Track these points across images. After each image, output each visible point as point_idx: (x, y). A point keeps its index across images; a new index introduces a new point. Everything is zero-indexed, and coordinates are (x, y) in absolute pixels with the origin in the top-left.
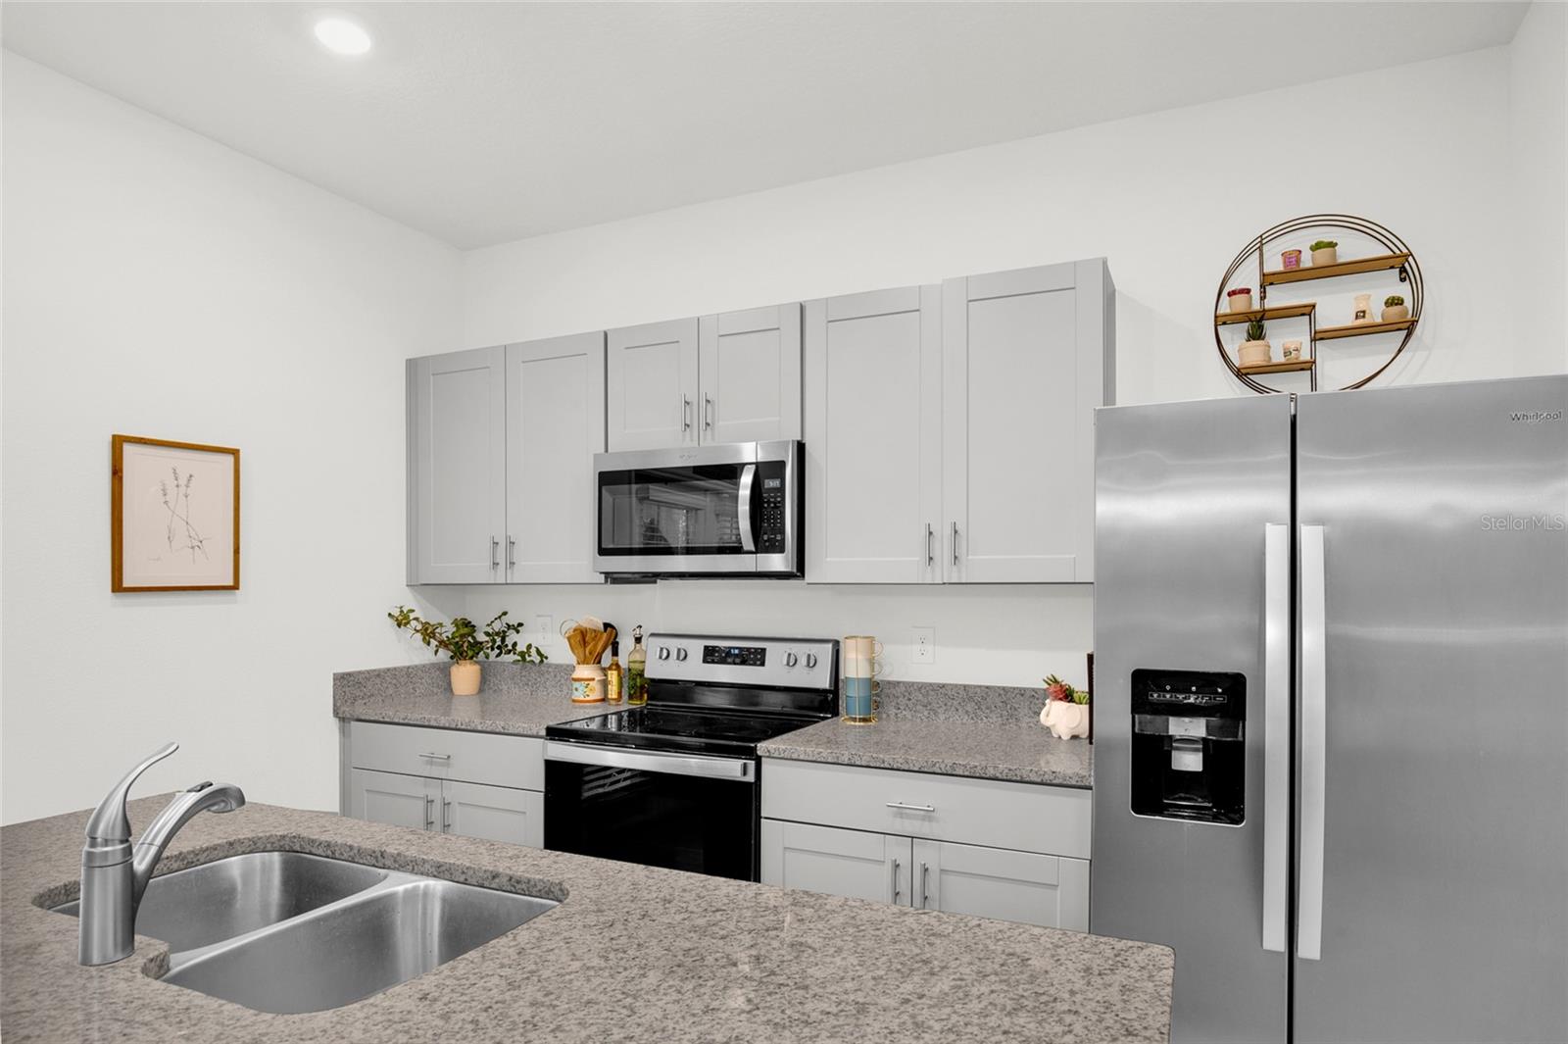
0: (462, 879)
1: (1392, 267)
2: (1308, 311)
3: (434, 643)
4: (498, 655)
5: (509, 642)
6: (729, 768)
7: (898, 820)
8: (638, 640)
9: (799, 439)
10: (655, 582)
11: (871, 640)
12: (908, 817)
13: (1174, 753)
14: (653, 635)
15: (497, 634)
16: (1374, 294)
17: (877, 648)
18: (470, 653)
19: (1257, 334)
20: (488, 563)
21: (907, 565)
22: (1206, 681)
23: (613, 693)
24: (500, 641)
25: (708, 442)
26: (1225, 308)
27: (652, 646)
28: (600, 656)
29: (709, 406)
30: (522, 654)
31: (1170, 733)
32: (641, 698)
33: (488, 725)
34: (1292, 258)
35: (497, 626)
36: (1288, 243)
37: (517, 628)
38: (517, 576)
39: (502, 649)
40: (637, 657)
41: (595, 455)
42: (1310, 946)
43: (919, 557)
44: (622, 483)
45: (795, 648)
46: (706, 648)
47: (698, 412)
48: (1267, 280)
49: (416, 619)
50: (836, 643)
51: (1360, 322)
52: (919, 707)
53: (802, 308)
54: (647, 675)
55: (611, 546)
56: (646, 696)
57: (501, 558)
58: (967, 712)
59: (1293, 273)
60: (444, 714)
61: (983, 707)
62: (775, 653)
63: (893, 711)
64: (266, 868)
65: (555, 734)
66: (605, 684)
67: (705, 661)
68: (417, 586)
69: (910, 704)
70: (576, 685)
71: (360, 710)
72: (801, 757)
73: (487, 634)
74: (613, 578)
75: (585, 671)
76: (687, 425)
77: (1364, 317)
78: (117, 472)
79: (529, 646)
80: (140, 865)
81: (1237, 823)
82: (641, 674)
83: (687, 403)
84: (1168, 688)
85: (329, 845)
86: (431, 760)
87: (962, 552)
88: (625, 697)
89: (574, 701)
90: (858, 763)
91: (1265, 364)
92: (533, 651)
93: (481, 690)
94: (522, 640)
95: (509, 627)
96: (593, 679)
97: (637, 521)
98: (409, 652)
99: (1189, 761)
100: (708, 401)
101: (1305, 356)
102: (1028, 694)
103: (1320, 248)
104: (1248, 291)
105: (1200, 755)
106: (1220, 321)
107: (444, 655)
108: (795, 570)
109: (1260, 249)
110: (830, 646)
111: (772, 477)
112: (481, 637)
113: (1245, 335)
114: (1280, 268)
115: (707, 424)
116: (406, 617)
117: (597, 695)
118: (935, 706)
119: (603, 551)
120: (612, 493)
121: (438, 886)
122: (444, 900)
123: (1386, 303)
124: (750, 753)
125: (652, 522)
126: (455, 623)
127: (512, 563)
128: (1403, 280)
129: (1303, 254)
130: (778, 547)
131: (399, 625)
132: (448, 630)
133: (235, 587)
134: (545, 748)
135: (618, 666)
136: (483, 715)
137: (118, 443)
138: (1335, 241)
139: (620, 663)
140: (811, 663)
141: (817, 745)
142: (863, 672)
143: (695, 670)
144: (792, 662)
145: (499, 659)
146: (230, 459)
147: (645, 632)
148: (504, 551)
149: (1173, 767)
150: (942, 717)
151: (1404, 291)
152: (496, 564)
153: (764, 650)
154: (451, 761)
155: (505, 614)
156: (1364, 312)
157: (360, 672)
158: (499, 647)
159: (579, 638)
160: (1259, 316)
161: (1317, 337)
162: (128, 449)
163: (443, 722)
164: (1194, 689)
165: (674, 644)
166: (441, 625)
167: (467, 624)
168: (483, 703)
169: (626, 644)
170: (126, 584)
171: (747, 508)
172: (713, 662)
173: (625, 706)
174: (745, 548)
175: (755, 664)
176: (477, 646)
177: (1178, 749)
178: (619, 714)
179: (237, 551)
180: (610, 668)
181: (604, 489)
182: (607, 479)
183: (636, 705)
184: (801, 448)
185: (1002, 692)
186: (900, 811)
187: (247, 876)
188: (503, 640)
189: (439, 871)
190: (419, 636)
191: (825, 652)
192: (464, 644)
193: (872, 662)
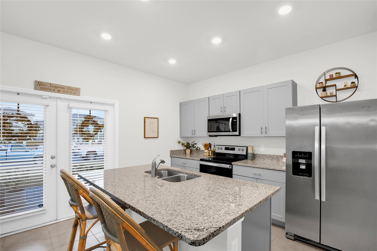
0: (189, 174)
1: (353, 76)
2: (335, 85)
3: (184, 146)
4: (193, 148)
5: (195, 146)
6: (227, 166)
7: (255, 176)
8: (214, 146)
9: (239, 113)
10: (217, 137)
11: (253, 147)
12: (256, 175)
13: (300, 165)
14: (217, 145)
15: (193, 145)
16: (349, 82)
17: (254, 148)
18: (189, 148)
19: (324, 90)
20: (192, 134)
21: (258, 134)
22: (305, 153)
23: (210, 155)
24: (193, 146)
25: (225, 114)
26: (318, 86)
27: (217, 147)
28: (208, 148)
29: (225, 108)
30: (196, 148)
31: (299, 162)
32: (215, 156)
33: (192, 158)
34: (331, 76)
35: (193, 144)
36: (331, 73)
37: (196, 144)
38: (196, 136)
39: (194, 147)
40: (214, 149)
41: (207, 117)
42: (324, 199)
43: (260, 132)
44: (213, 121)
45: (240, 148)
46: (225, 147)
47: (223, 109)
48: (326, 80)
49: (181, 142)
50: (247, 147)
51: (345, 87)
52: (262, 158)
53: (240, 91)
54: (216, 152)
55: (210, 131)
56: (216, 155)
57: (193, 133)
58: (270, 159)
59: (332, 78)
60: (186, 157)
61: (273, 159)
62: (237, 149)
63: (257, 159)
64: (166, 172)
65: (201, 160)
66: (209, 153)
67: (225, 150)
68: (181, 137)
69: (260, 158)
70: (205, 153)
71: (174, 156)
72: (239, 165)
73: (191, 145)
74: (210, 136)
75: (206, 151)
76: (221, 111)
77: (346, 86)
78: (145, 122)
79: (198, 147)
80: (156, 168)
81: (311, 177)
82: (215, 151)
83: (221, 108)
84: (298, 154)
85: (173, 170)
86: (183, 163)
87: (267, 131)
88: (212, 155)
89: (204, 156)
90: (248, 166)
91: (326, 96)
92: (198, 148)
93: (190, 154)
94: (196, 146)
95: (195, 144)
96: (207, 152)
97: (215, 126)
98: (180, 147)
99: (303, 167)
100: (225, 107)
101: (334, 94)
102: (281, 156)
103: (337, 74)
104: (322, 83)
105: (305, 166)
106: (316, 88)
107: (185, 148)
108: (239, 135)
109: (325, 74)
110: (246, 147)
111: (235, 119)
112: (190, 145)
113: (322, 90)
114: (329, 78)
115: (225, 111)
116: (180, 142)
117: (208, 155)
118: (264, 158)
119: (209, 132)
120: (210, 123)
121: (186, 175)
122: (187, 177)
123: (351, 83)
124: (231, 164)
125: (218, 126)
126: (187, 143)
127: (195, 134)
128: (355, 78)
129: (334, 75)
130: (236, 131)
131: (179, 143)
132: (186, 144)
133: (158, 137)
134: (200, 162)
135: (211, 150)
136: (191, 157)
137: (145, 118)
138: (340, 72)
139: (212, 150)
140: (243, 150)
141: (242, 163)
142: (251, 152)
143: (224, 151)
144: (239, 150)
145: (193, 149)
146: (157, 119)
147: (215, 145)
148: (194, 132)
149: (300, 168)
150: (266, 160)
151: (355, 80)
152: (193, 134)
153: (235, 148)
154: (186, 164)
155: (194, 142)
156: (346, 85)
157: (173, 150)
158: (193, 147)
159: (205, 145)
160: (325, 87)
161: (337, 90)
162: (146, 119)
163: (185, 158)
164: (303, 154)
165: (220, 147)
166: (185, 143)
167: (188, 143)
168: (191, 155)
169: (212, 147)
170: (146, 137)
171: (231, 124)
172: (226, 150)
173: (212, 157)
174: (231, 131)
175: (233, 150)
176: (190, 147)
177: (301, 165)
178: (211, 158)
179: (158, 132)
180: (210, 150)
181: (209, 122)
182: (209, 120)
183: (214, 157)
184: (240, 114)
185: (277, 156)
186: (255, 174)
187: (164, 173)
188: (194, 146)
189: (186, 173)
190: (181, 145)
191: (245, 149)
192: (188, 146)
193: (253, 150)
